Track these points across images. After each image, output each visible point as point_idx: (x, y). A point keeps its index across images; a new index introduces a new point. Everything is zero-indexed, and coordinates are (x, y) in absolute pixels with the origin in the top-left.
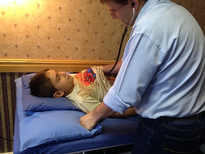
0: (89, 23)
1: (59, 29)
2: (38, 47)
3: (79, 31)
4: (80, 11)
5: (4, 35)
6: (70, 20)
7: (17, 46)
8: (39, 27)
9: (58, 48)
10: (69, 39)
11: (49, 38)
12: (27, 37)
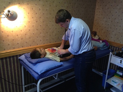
0: (44, 29)
1: (34, 34)
2: (26, 42)
3: (41, 33)
4: (40, 26)
5: (13, 40)
6: (37, 30)
7: (18, 43)
8: (26, 34)
9: (34, 41)
10: (37, 37)
11: (30, 38)
12: (22, 39)
